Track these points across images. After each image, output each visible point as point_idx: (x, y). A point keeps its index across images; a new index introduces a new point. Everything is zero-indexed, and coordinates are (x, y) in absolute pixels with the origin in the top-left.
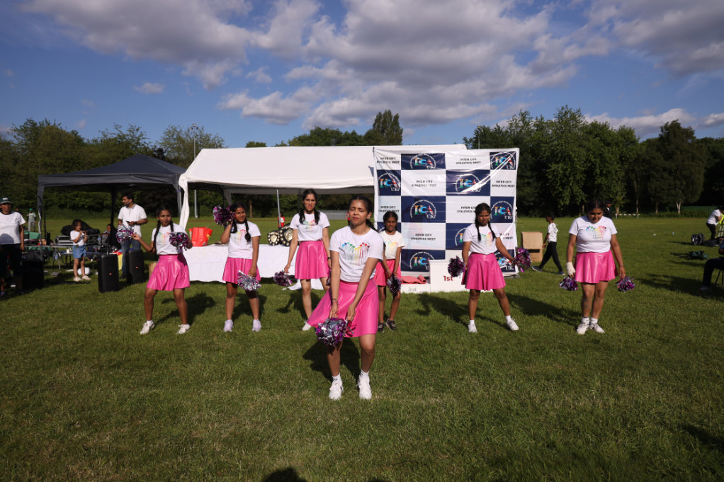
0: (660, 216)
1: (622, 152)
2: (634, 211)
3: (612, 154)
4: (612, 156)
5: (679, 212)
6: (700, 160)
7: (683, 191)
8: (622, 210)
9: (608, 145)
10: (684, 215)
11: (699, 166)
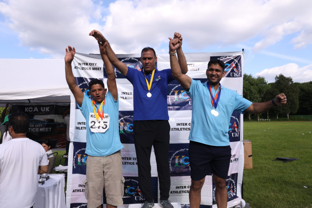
0: (279, 120)
1: (260, 88)
2: (266, 118)
3: (255, 89)
4: (255, 90)
5: (288, 118)
6: (296, 92)
7: (290, 108)
8: (261, 117)
9: (252, 85)
10: (291, 119)
11: (296, 95)
